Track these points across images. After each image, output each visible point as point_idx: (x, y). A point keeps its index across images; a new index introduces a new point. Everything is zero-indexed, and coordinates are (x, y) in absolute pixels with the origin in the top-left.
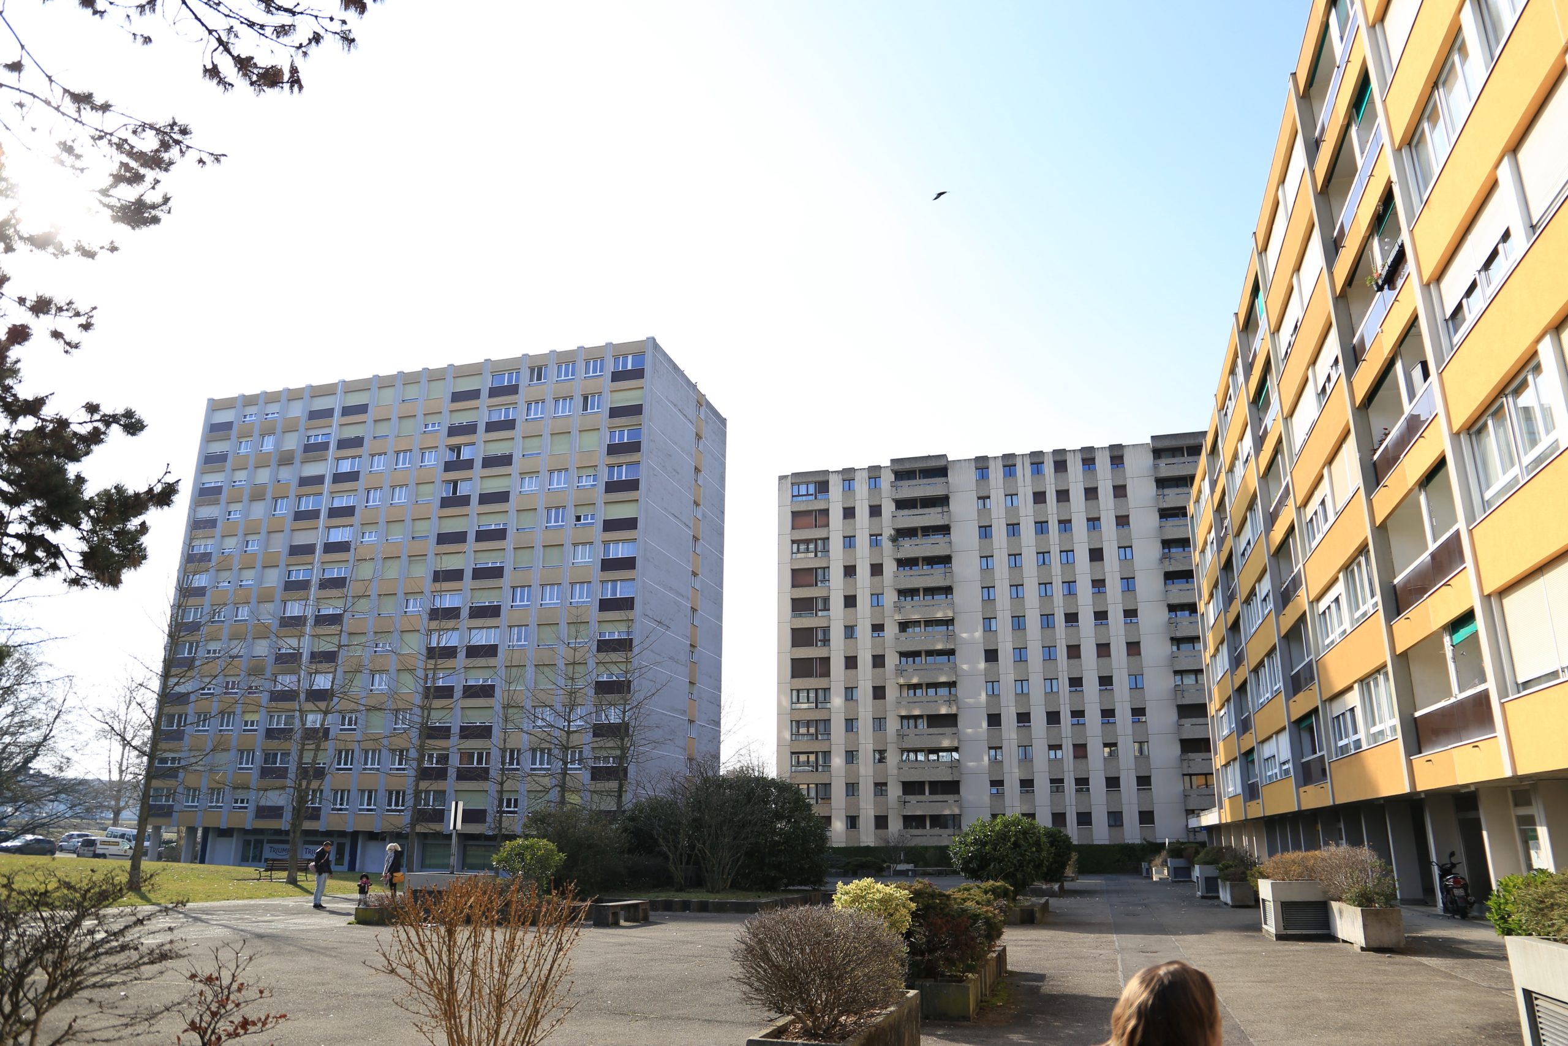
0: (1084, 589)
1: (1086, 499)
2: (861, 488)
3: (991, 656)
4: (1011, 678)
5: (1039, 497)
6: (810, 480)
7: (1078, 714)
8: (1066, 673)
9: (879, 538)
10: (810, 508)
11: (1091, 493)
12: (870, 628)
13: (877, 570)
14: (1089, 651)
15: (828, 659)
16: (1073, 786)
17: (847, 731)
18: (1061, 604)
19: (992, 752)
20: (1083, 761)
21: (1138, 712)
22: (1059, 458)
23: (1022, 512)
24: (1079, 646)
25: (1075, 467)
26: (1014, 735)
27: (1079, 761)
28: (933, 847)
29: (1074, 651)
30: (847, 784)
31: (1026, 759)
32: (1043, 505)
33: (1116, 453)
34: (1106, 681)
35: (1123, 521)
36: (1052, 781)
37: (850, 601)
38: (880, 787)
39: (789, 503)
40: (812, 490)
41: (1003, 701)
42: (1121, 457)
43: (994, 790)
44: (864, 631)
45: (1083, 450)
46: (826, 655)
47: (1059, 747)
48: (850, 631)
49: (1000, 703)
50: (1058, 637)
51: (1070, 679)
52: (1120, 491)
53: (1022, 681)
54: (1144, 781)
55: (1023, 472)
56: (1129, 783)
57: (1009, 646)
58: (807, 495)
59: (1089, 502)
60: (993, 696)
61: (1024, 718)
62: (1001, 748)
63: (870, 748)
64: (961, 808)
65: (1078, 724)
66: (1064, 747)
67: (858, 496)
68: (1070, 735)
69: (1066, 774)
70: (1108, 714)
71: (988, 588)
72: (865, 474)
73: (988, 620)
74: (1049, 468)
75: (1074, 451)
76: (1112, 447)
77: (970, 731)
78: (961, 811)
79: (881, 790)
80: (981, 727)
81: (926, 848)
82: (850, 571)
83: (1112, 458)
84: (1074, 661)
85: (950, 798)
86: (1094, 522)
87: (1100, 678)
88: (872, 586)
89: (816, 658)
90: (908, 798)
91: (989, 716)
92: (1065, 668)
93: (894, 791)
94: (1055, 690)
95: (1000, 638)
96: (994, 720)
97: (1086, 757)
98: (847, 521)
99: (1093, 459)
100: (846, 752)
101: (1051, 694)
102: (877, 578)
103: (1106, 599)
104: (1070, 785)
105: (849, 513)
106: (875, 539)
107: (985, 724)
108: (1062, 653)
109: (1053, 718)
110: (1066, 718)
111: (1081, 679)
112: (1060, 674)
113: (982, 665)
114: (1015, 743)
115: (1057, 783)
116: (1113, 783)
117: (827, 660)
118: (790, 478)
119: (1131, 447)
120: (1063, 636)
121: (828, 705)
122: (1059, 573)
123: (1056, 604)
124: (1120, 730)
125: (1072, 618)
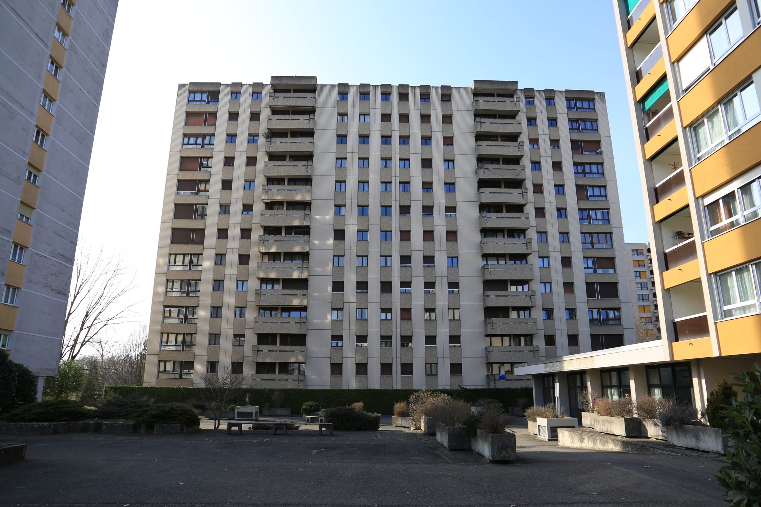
0: (416, 188)
1: (421, 122)
2: (246, 99)
3: (339, 235)
4: (354, 253)
5: (386, 118)
6: (205, 89)
7: (406, 285)
8: (398, 252)
9: (256, 138)
10: (202, 110)
11: (426, 118)
12: (241, 207)
13: (251, 161)
14: (417, 236)
15: (204, 230)
16: (399, 343)
17: (214, 290)
18: (398, 198)
19: (335, 312)
20: (409, 322)
21: (453, 285)
22: (403, 91)
23: (372, 127)
24: (410, 231)
25: (414, 98)
26: (353, 299)
27: (405, 322)
28: (279, 390)
29: (405, 235)
30: (210, 334)
31: (362, 320)
32: (388, 123)
33: (446, 92)
34: (429, 260)
35: (448, 141)
36: (383, 338)
37: (227, 185)
38: (238, 337)
39: (185, 105)
40: (205, 97)
41: (347, 271)
42: (450, 96)
43: (334, 344)
44: (236, 209)
45: (421, 87)
46: (202, 227)
47: (389, 310)
48: (225, 208)
49: (343, 273)
50: (394, 223)
51: (401, 257)
52: (447, 119)
53: (362, 256)
54: (455, 339)
55: (375, 98)
56: (443, 340)
57: (354, 228)
58: (201, 101)
59: (424, 125)
60: (339, 267)
61: (362, 286)
62: (342, 309)
63: (233, 305)
64: (306, 357)
65: (406, 292)
66: (393, 311)
67: (242, 104)
68: (398, 301)
69: (394, 332)
70: (429, 285)
71: (340, 182)
72: (250, 89)
73: (338, 207)
74: (395, 97)
75: (415, 87)
76: (443, 87)
77: (316, 294)
78: (305, 359)
79: (239, 340)
80: (327, 291)
81: (272, 391)
82: (229, 161)
83: (443, 96)
84: (405, 243)
85: (298, 348)
86: (426, 140)
87: (425, 257)
88: (246, 174)
89: (194, 229)
90: (261, 347)
91: (334, 282)
92: (398, 248)
93: (250, 341)
94: (388, 265)
95: (347, 222)
96: (338, 286)
97: (410, 319)
98: (231, 122)
99: (429, 95)
100: (212, 307)
101: (385, 268)
102: (251, 168)
103: (433, 197)
104: (396, 341)
105: (233, 116)
106: (252, 138)
107: (330, 289)
108: (396, 235)
109: (386, 287)
110: (396, 287)
111: (410, 257)
112: (394, 252)
113: (331, 241)
114: (353, 306)
115: (386, 339)
116: (431, 340)
117: (202, 231)
118: (188, 86)
119: (457, 89)
120: (398, 223)
121: (200, 268)
122: (398, 175)
123: (393, 198)
124: (438, 299)
125: (405, 210)
